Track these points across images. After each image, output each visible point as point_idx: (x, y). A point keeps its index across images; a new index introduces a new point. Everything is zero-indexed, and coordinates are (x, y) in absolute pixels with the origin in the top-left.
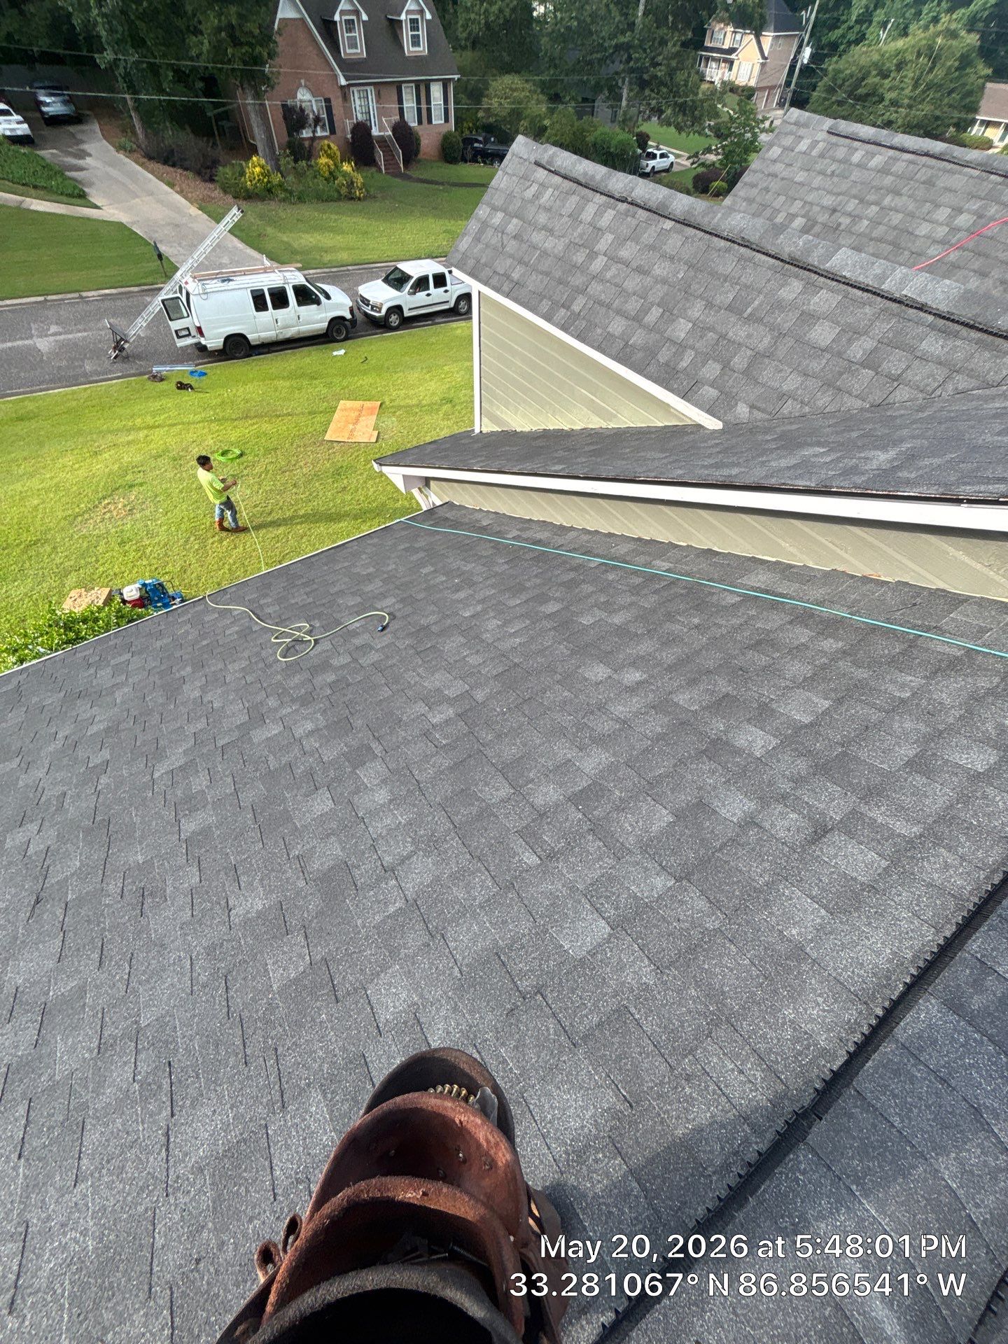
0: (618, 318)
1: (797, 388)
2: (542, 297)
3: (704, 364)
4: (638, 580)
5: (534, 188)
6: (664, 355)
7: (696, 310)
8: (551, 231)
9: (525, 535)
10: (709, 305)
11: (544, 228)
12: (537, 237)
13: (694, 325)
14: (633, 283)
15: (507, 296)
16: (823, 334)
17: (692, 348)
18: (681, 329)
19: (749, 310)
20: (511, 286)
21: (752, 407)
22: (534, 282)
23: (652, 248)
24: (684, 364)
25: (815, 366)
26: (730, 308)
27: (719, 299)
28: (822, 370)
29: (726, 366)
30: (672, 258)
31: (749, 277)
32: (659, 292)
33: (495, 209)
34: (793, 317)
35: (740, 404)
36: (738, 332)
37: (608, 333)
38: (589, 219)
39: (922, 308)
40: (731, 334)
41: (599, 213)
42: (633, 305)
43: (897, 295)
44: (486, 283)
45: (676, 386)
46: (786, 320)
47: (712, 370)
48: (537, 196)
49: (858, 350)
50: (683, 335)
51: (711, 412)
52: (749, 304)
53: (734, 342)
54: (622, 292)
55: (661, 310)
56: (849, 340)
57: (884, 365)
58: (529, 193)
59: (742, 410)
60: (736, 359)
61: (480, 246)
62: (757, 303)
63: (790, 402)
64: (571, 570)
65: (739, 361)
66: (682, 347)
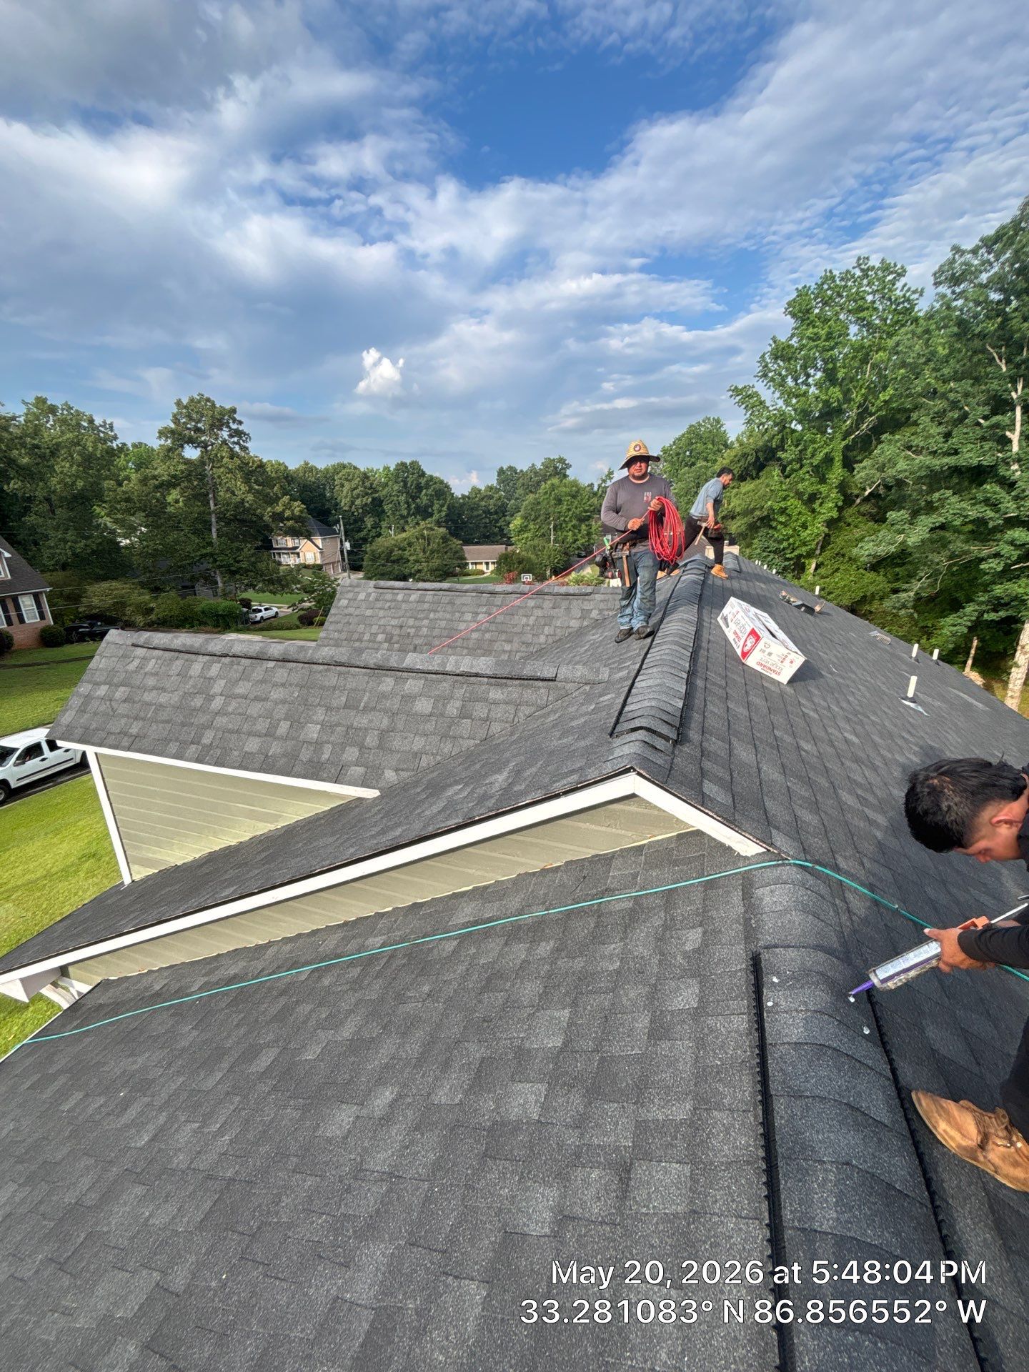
0: (251, 738)
1: (424, 746)
2: (167, 741)
3: (343, 750)
4: (356, 971)
5: (136, 663)
6: (305, 755)
7: (320, 714)
8: (163, 689)
9: (214, 979)
10: (329, 709)
11: (154, 688)
12: (148, 697)
13: (322, 725)
14: (255, 709)
15: (129, 749)
16: (424, 706)
17: (328, 742)
18: (313, 731)
19: (362, 704)
20: (131, 740)
21: (397, 770)
22: (155, 731)
23: (262, 681)
24: (326, 756)
25: (430, 727)
26: (346, 707)
27: (335, 703)
28: (435, 729)
29: (362, 747)
30: (283, 685)
31: (351, 683)
32: (281, 711)
33: (97, 684)
34: (397, 700)
35: (386, 771)
36: (362, 721)
37: (246, 752)
38: (198, 673)
39: (477, 675)
40: (355, 724)
41: (206, 667)
42: (262, 726)
43: (458, 672)
44: (100, 745)
45: (325, 775)
46: (394, 704)
47: (352, 753)
48: (140, 668)
49: (453, 708)
50: (315, 736)
51: (364, 785)
52: (360, 701)
53: (360, 729)
54: (247, 718)
55: (289, 723)
56: (443, 705)
57: (475, 713)
58: (132, 667)
59: (390, 775)
60: (368, 740)
61: (86, 716)
62: (365, 698)
63: (424, 756)
64: (280, 995)
65: (372, 740)
66: (318, 744)
